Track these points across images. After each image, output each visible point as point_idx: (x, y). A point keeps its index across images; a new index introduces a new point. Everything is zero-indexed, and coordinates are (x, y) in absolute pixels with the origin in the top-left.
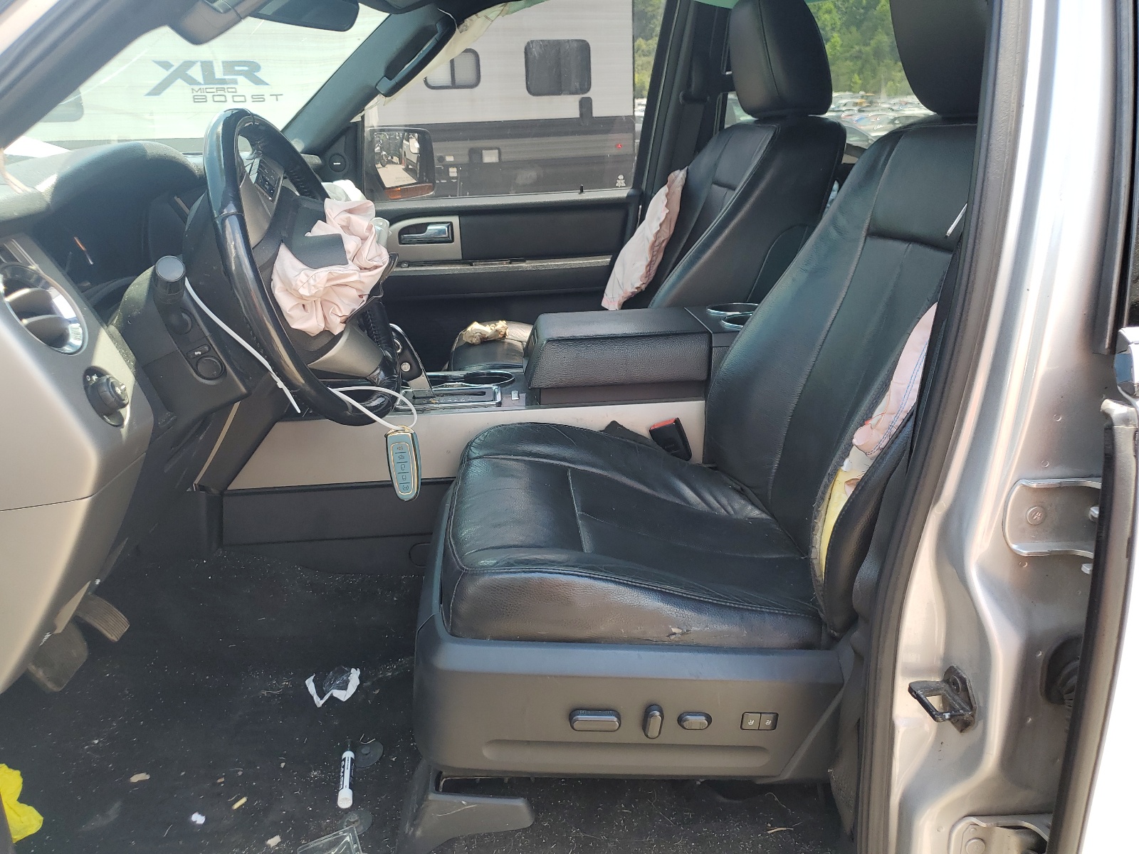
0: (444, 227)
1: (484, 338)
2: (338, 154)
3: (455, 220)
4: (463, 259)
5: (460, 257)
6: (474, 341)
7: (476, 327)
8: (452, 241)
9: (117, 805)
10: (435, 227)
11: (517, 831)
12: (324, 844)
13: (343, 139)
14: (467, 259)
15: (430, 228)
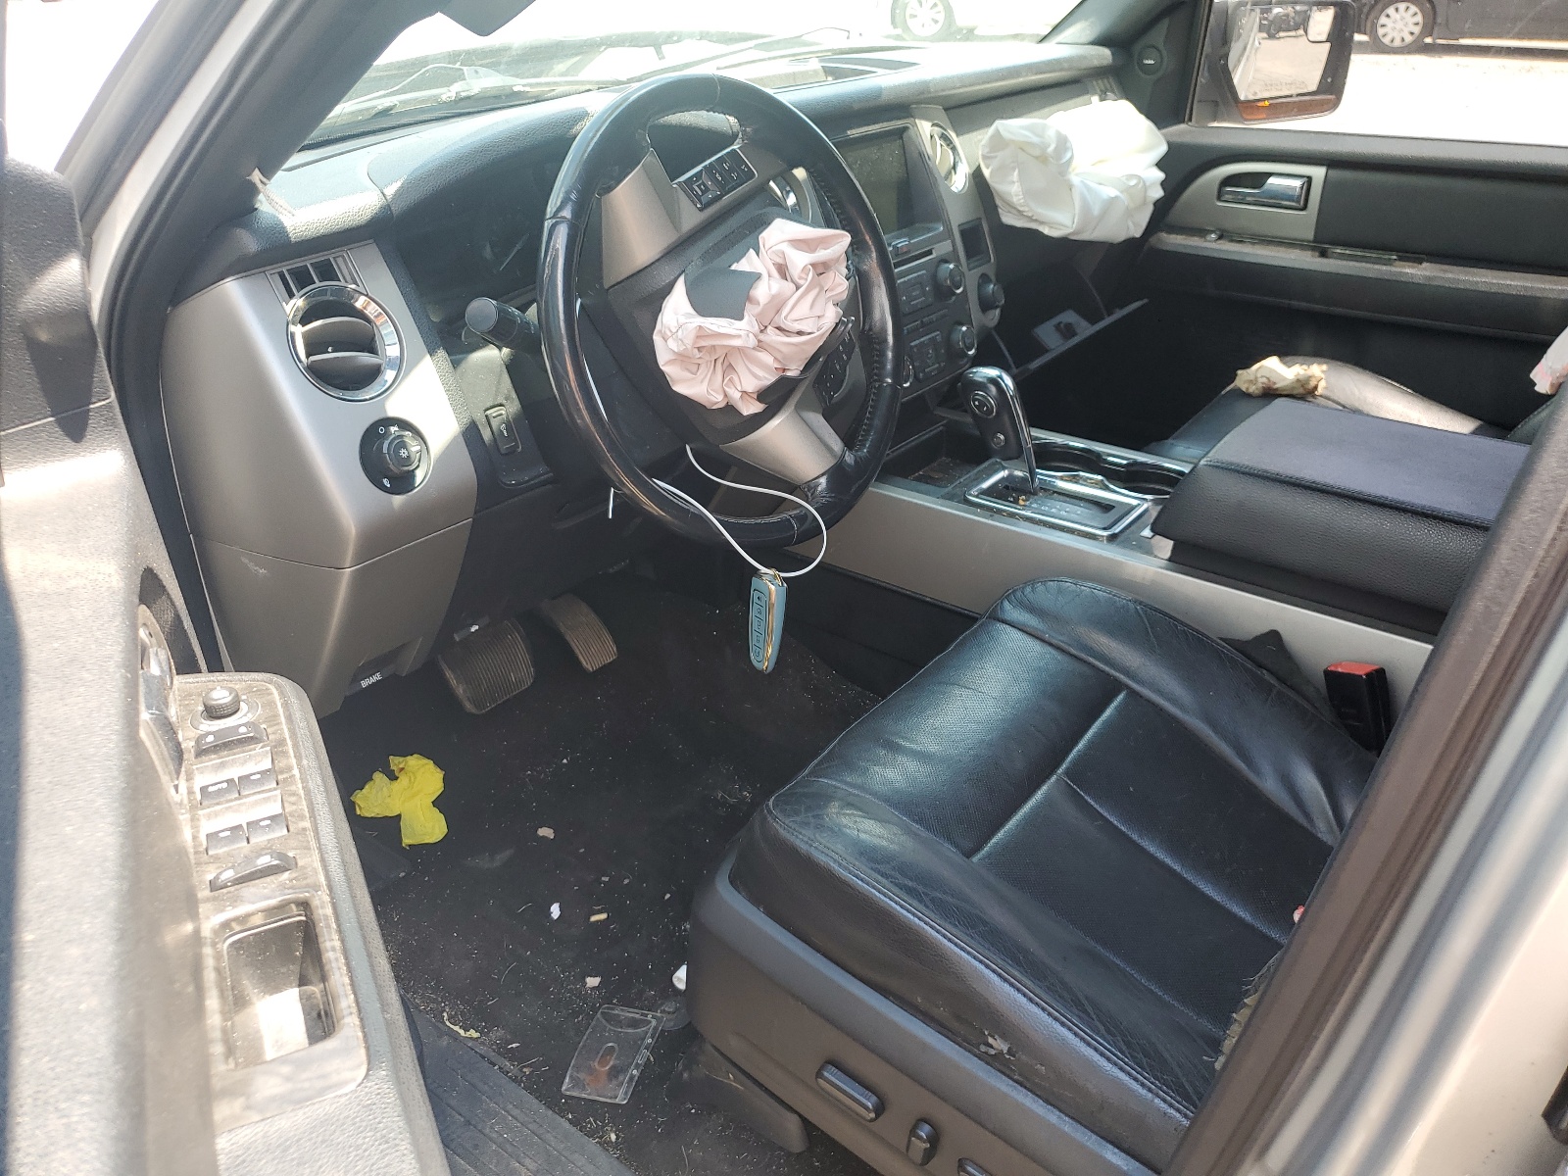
0: (1297, 183)
1: (1269, 388)
2: (1154, 47)
3: (1318, 173)
4: (1314, 242)
5: (1310, 235)
6: (1252, 389)
7: (1272, 363)
8: (1304, 208)
9: (508, 853)
10: (1284, 180)
11: (781, 1149)
12: (626, 1017)
13: (1164, 25)
14: (1321, 244)
15: (1272, 180)
